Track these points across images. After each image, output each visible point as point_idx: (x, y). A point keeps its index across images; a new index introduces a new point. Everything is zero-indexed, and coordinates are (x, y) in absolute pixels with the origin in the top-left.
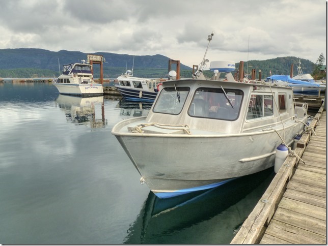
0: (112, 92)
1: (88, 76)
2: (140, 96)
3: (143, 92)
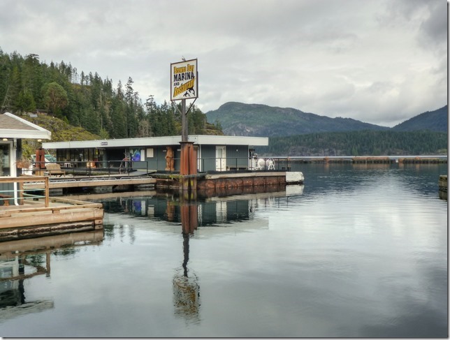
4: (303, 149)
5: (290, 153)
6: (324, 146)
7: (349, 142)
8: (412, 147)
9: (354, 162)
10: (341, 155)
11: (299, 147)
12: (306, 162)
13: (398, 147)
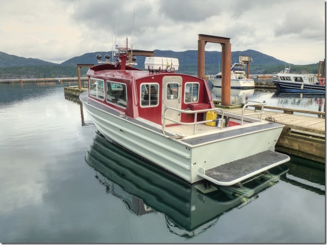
0: (264, 86)
1: (241, 73)
2: (302, 87)
3: (304, 85)
4: (11, 75)
5: (3, 78)
6: (23, 73)
7: (37, 71)
8: (70, 73)
9: (37, 82)
10: (34, 78)
11: (8, 74)
12: (8, 83)
13: (63, 74)
